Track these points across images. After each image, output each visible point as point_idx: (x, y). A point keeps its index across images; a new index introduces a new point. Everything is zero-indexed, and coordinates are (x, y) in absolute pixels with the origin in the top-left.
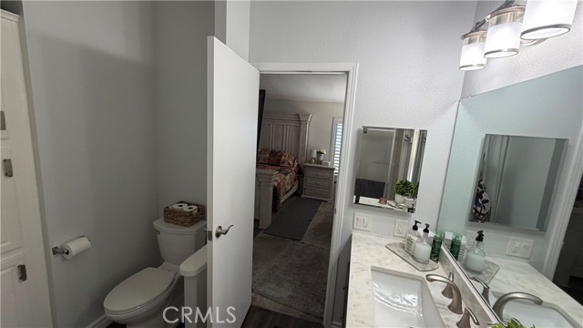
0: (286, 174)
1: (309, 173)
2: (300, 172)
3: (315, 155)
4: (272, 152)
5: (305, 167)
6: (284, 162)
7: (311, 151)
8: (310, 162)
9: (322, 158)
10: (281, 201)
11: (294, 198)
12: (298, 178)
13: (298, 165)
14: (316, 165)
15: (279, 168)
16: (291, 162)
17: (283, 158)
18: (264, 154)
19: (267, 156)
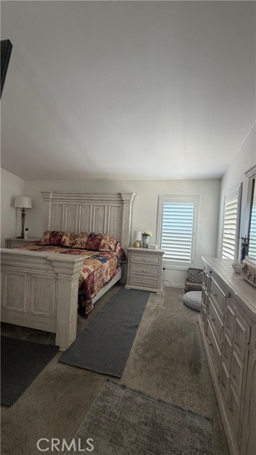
0: (104, 261)
1: (133, 258)
2: (123, 258)
3: (140, 238)
4: (91, 235)
5: (129, 251)
6: (104, 246)
7: (135, 233)
8: (135, 246)
9: (148, 241)
10: (94, 301)
11: (117, 290)
12: (121, 264)
13: (122, 250)
14: (141, 249)
15: (97, 253)
16: (112, 246)
17: (103, 241)
18: (82, 237)
19: (85, 239)
